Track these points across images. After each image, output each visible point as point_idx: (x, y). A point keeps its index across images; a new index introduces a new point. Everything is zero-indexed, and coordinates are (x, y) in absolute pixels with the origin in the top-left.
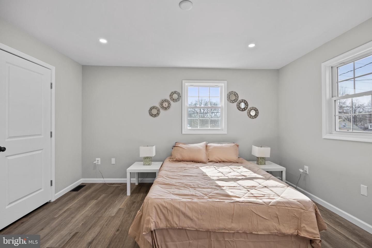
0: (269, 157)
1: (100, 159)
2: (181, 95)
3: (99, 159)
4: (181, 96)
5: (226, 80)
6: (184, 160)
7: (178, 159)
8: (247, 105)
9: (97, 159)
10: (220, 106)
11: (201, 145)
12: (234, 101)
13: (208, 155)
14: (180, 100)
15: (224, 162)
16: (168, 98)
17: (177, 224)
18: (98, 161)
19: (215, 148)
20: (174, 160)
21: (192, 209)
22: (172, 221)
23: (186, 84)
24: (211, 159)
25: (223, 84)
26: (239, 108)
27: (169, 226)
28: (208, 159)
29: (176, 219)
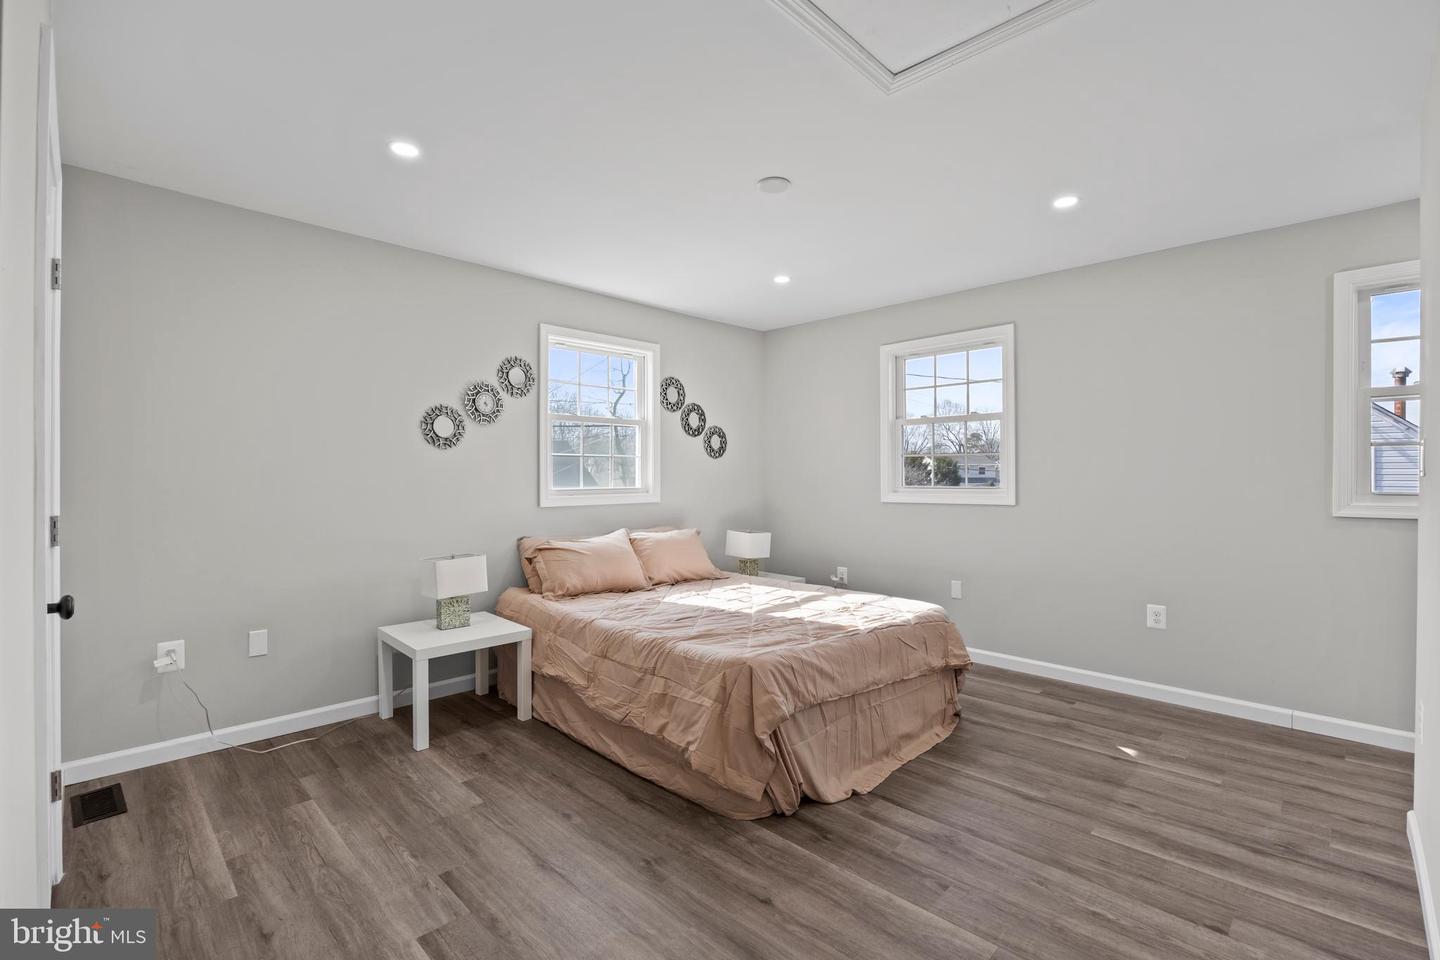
0: (768, 556)
1: (183, 641)
2: (534, 371)
3: (179, 645)
4: (535, 376)
5: (656, 343)
6: (587, 589)
7: (572, 589)
8: (704, 421)
9: (164, 646)
10: (637, 418)
11: (618, 538)
12: (675, 408)
13: (645, 566)
14: (533, 391)
15: (686, 580)
16: (493, 380)
17: (814, 696)
18: (170, 655)
19: (659, 542)
20: (560, 593)
21: (828, 658)
22: (806, 693)
23: (551, 338)
24: (657, 578)
25: (649, 355)
26: (687, 427)
27: (800, 704)
28: (650, 578)
29: (811, 687)
